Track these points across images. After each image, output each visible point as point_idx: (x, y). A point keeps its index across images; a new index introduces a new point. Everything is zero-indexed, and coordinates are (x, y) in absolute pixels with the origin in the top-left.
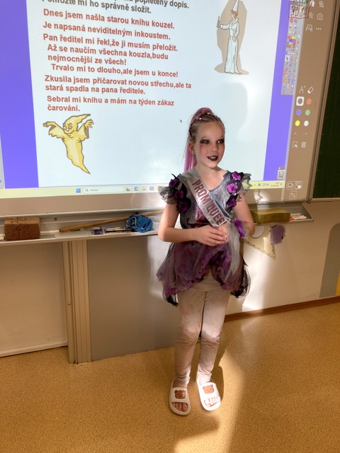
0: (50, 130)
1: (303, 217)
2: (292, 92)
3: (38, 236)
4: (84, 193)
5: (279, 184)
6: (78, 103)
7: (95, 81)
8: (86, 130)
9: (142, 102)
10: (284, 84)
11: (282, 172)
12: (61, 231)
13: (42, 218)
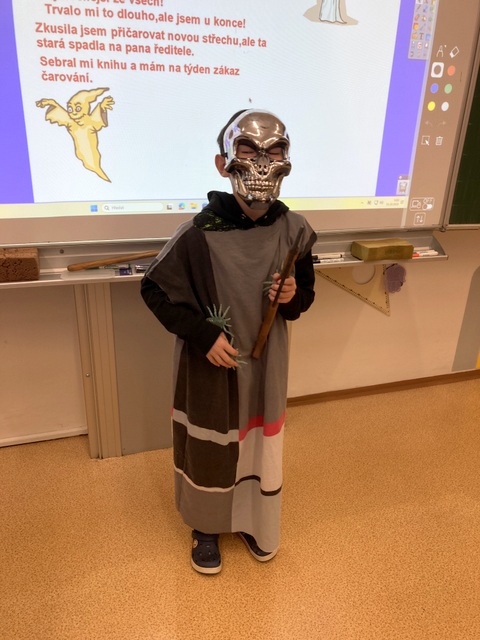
0: (47, 113)
1: (433, 253)
2: (425, 55)
3: (36, 277)
4: (102, 211)
5: (399, 202)
6: (89, 70)
7: (115, 33)
8: (104, 114)
9: (189, 69)
10: (413, 41)
11: (404, 183)
12: (71, 270)
13: (41, 250)
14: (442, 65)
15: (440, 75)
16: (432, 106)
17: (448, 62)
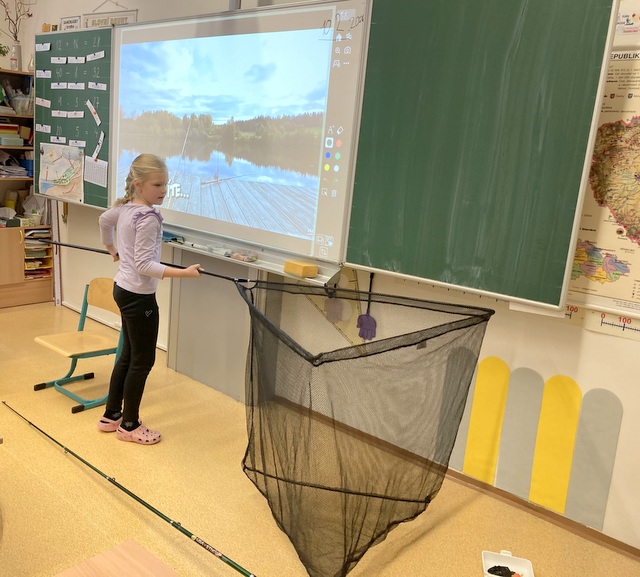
14: (332, 139)
15: (331, 146)
16: (327, 167)
17: (336, 137)
